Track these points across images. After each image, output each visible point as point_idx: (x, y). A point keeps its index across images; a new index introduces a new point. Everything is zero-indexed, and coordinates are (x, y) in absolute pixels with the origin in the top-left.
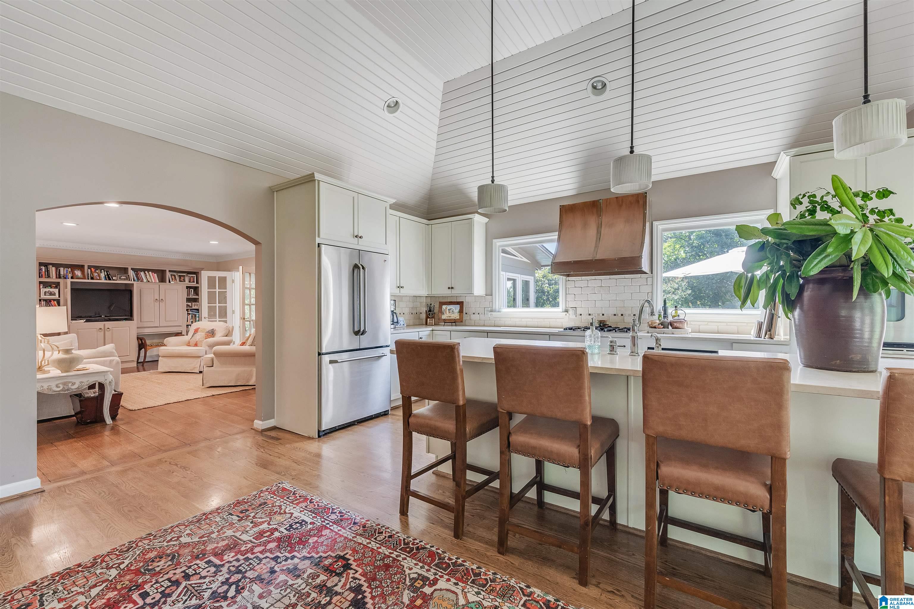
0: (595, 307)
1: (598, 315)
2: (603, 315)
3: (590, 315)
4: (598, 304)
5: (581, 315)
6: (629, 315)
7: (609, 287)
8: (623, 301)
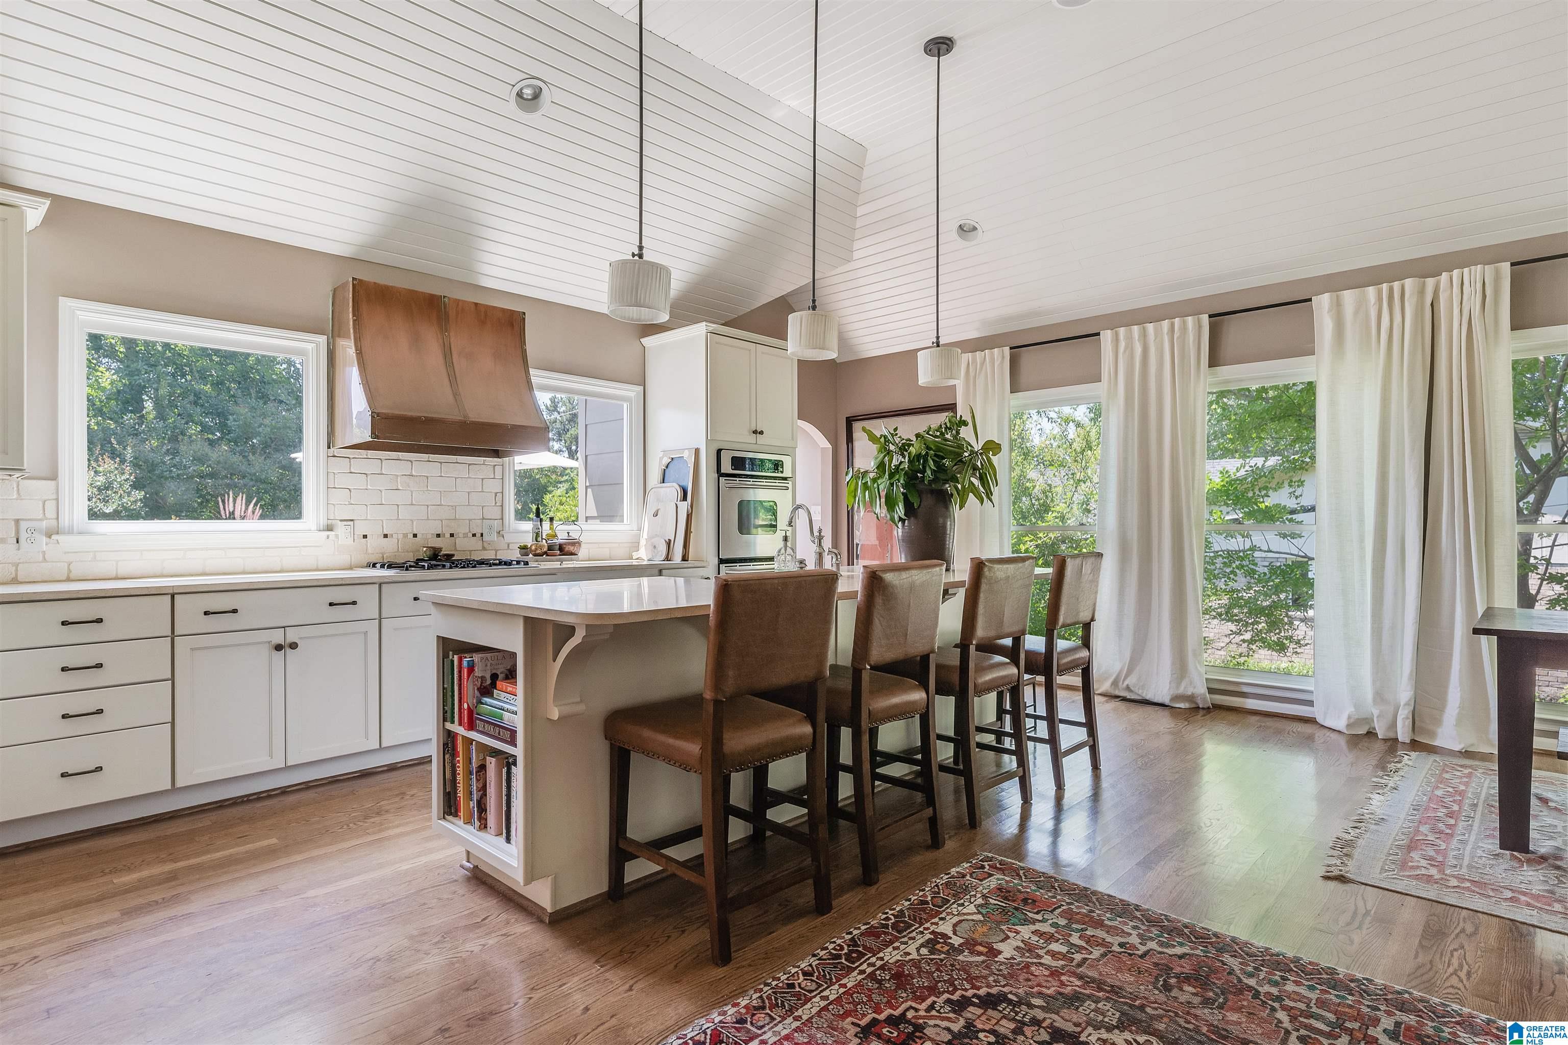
0: (398, 519)
1: (405, 535)
2: (415, 536)
3: (386, 536)
4: (404, 513)
5: (365, 537)
6: (465, 535)
7: (427, 477)
8: (454, 507)
